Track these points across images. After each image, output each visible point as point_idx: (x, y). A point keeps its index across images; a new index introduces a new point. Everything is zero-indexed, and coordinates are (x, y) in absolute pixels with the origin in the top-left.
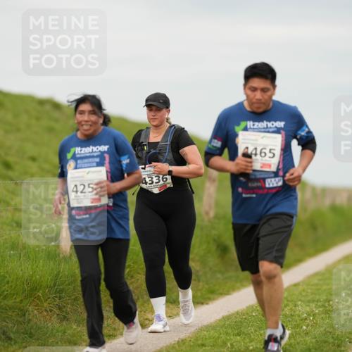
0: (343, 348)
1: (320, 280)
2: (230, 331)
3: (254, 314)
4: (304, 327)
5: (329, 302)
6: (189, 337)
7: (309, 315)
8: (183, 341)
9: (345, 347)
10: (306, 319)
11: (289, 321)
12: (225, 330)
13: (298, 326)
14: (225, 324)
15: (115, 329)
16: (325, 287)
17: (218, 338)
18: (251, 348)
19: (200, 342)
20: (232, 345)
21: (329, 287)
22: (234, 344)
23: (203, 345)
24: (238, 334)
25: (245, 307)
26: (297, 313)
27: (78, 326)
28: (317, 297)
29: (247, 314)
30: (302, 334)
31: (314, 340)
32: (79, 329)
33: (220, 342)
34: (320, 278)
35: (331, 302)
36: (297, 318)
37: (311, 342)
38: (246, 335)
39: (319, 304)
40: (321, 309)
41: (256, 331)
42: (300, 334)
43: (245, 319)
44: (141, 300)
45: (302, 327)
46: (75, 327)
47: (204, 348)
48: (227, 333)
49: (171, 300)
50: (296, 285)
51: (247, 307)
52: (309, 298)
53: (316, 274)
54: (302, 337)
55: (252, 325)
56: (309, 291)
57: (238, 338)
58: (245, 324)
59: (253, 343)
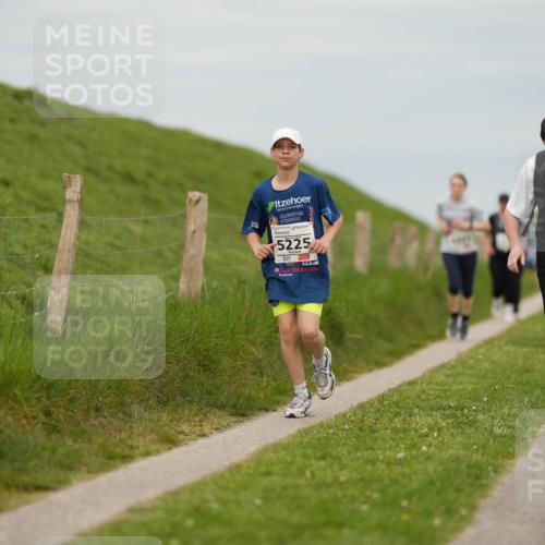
0: (483, 481)
1: (448, 376)
2: (310, 452)
3: (347, 427)
4: (424, 448)
5: (462, 410)
6: (247, 461)
7: (431, 429)
8: (237, 467)
9: (487, 478)
10: (427, 436)
11: (401, 438)
12: (302, 451)
13: (414, 446)
14: (301, 442)
15: (132, 447)
16: (455, 387)
17: (292, 463)
18: (343, 479)
19: (263, 469)
20: (313, 474)
21: (461, 387)
22: (317, 472)
23: (268, 474)
24: (323, 458)
25: (332, 416)
26: (413, 426)
27: (75, 441)
28: (445, 403)
29: (336, 426)
30: (421, 459)
31: (440, 468)
32: (77, 446)
33: (294, 468)
34: (449, 372)
35: (466, 411)
36: (413, 433)
37: (435, 471)
38: (334, 458)
39: (447, 412)
40: (450, 421)
41: (349, 453)
42: (417, 459)
43: (334, 433)
44: (172, 402)
45: (420, 448)
46: (70, 442)
47: (270, 478)
48: (305, 456)
49: (219, 404)
50: (410, 383)
51: (336, 417)
52: (432, 403)
53: (442, 367)
54: (421, 463)
55: (344, 445)
56: (431, 392)
57: (323, 463)
58: (333, 442)
59: (346, 472)
